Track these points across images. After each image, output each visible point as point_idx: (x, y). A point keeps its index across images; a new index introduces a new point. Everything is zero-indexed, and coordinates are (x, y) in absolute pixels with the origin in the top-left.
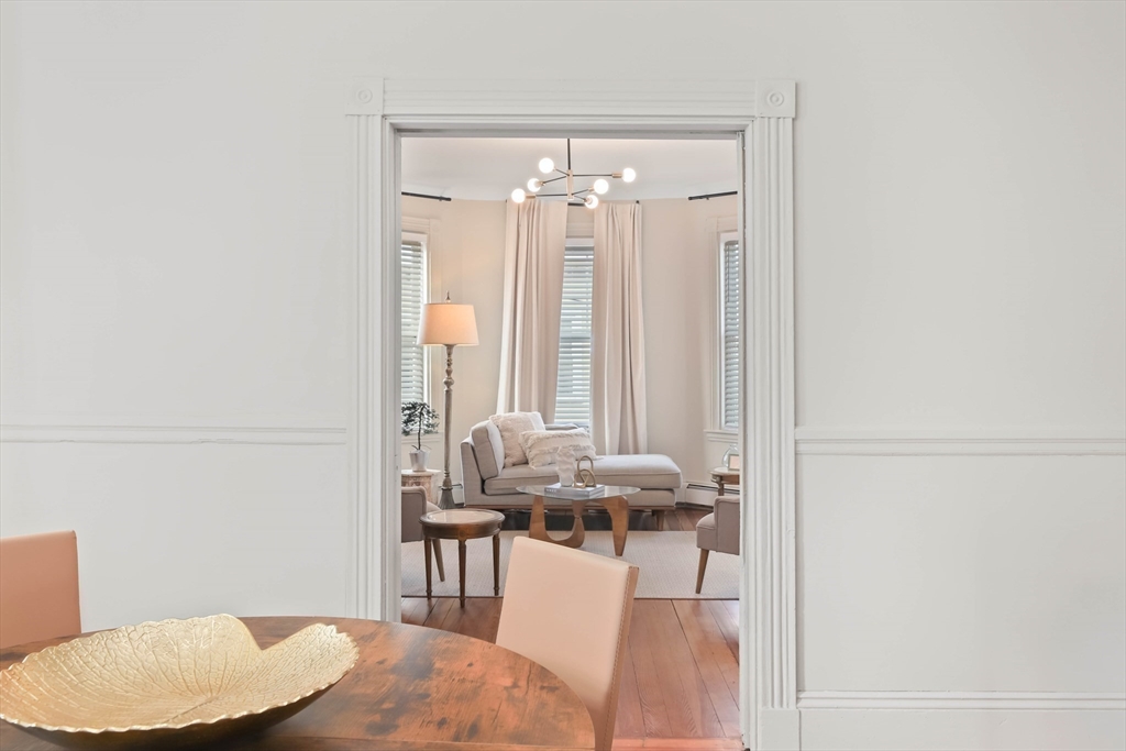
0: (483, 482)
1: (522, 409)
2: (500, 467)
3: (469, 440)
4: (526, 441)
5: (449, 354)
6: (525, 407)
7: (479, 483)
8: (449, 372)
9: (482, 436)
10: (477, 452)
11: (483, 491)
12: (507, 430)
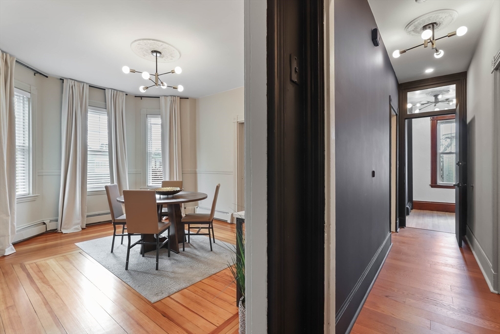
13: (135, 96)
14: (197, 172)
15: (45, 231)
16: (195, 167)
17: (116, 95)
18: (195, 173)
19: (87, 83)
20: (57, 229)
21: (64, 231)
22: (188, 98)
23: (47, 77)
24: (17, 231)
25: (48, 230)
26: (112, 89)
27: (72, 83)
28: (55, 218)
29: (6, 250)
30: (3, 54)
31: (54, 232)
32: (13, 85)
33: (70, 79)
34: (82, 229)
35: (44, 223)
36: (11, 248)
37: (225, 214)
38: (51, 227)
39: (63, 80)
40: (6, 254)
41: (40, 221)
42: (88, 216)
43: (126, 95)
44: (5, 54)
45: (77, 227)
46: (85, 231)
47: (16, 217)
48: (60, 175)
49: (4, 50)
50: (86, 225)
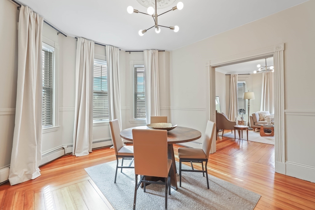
0: (254, 123)
1: (266, 111)
2: (258, 121)
3: (252, 116)
4: (264, 116)
5: (249, 101)
6: (266, 110)
7: (253, 123)
8: (249, 104)
9: (254, 115)
10: (253, 118)
11: (254, 125)
12: (260, 114)
13: (126, 51)
14: (171, 109)
15: (63, 154)
16: (169, 105)
17: (113, 50)
18: (169, 110)
19: (93, 41)
20: (72, 153)
21: (77, 155)
22: (164, 51)
23: (66, 36)
24: (43, 156)
25: (66, 153)
26: (110, 45)
27: (83, 40)
28: (70, 144)
29: (33, 175)
30: (34, 14)
31: (70, 154)
32: (42, 40)
33: (82, 37)
34: (89, 153)
35: (64, 148)
36: (37, 172)
37: (198, 144)
38: (68, 151)
39: (77, 38)
40: (33, 178)
41: (60, 146)
42: (93, 143)
43: (120, 50)
44: (35, 14)
45: (85, 151)
46: (92, 155)
47: (41, 146)
48: (74, 111)
49: (35, 10)
50: (92, 149)
